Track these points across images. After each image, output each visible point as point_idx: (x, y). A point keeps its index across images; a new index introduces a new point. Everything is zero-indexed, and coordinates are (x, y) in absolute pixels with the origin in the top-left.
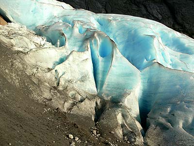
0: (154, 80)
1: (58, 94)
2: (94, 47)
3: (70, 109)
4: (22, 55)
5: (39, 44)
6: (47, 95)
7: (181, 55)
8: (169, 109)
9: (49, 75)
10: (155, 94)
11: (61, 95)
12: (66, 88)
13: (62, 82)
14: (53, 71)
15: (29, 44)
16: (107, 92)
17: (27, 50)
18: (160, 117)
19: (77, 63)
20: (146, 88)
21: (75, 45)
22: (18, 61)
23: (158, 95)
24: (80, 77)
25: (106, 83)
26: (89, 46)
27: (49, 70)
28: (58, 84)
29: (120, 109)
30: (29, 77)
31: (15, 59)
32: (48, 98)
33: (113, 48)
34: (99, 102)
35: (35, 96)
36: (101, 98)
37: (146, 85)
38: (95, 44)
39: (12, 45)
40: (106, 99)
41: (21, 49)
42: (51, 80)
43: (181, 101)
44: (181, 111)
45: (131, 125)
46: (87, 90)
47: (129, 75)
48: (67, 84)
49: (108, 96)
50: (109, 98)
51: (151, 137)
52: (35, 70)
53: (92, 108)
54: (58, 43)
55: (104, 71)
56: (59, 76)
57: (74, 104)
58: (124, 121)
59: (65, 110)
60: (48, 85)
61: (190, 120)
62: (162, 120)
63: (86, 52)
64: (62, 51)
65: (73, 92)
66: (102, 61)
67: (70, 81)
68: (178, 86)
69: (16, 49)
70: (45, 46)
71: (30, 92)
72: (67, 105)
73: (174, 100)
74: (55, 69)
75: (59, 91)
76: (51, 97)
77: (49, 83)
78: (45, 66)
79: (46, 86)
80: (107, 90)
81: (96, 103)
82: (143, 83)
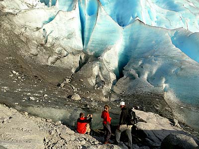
0: (135, 36)
1: (44, 50)
2: (82, 6)
3: (53, 63)
4: (11, 17)
5: (32, 5)
6: (34, 51)
7: (167, 13)
8: (140, 63)
9: (37, 34)
10: (135, 49)
11: (46, 50)
12: (53, 45)
13: (50, 40)
14: (42, 30)
15: (21, 5)
16: (91, 48)
17: (17, 11)
18: (132, 69)
19: (64, 22)
20: (128, 44)
21: (65, 5)
22: (7, 22)
23: (137, 50)
24: (66, 35)
25: (91, 40)
26: (77, 5)
27: (38, 29)
28: (46, 41)
29: (98, 62)
30: (18, 36)
31: (3, 21)
32: (34, 54)
33: (98, 7)
34: (83, 57)
35: (23, 52)
36: (86, 53)
37: (128, 41)
38: (83, 3)
39: (3, 7)
40: (90, 54)
41: (11, 11)
42: (39, 38)
43: (152, 55)
44: (149, 64)
45: (105, 76)
46: (73, 46)
47: (112, 32)
48: (54, 41)
49: (92, 51)
50: (92, 53)
51: (119, 85)
52: (23, 30)
53: (76, 62)
54: (50, 3)
55: (90, 29)
56: (47, 34)
57: (58, 59)
58: (100, 72)
59: (49, 64)
60: (36, 42)
61: (154, 71)
62: (133, 72)
63: (73, 11)
64: (51, 11)
65: (60, 48)
66: (88, 19)
67: (56, 39)
68: (154, 42)
69: (6, 10)
70: (37, 7)
71: (19, 49)
72: (51, 59)
73: (146, 55)
74: (43, 28)
75: (45, 48)
76: (37, 53)
77: (36, 41)
78: (34, 25)
79: (34, 43)
80: (91, 46)
81: (81, 58)
82: (125, 39)
